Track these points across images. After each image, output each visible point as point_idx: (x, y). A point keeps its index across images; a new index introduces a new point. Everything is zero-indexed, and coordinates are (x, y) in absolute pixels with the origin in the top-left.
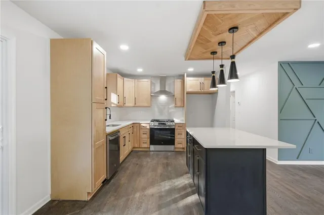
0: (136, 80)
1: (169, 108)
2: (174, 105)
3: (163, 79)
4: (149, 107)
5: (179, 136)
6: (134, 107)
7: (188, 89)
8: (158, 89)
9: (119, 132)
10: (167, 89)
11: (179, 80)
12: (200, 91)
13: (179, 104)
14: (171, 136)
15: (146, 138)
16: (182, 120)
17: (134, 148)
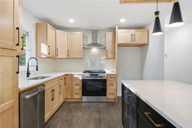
0: (69, 33)
1: (100, 59)
2: (105, 57)
3: (95, 32)
4: (82, 59)
5: (111, 87)
6: (67, 58)
7: (120, 41)
8: (90, 42)
9: (44, 86)
10: (98, 42)
11: (110, 33)
12: (131, 42)
13: (110, 56)
14: (103, 85)
15: (78, 89)
16: (113, 71)
17: (66, 99)
